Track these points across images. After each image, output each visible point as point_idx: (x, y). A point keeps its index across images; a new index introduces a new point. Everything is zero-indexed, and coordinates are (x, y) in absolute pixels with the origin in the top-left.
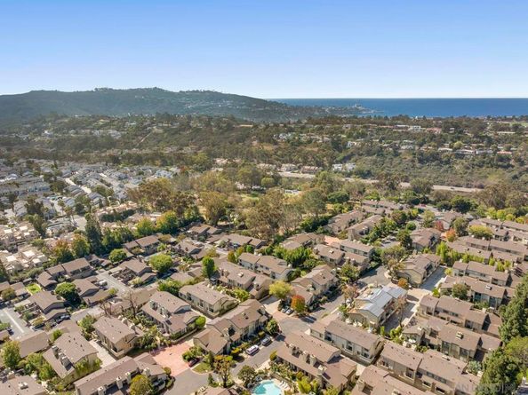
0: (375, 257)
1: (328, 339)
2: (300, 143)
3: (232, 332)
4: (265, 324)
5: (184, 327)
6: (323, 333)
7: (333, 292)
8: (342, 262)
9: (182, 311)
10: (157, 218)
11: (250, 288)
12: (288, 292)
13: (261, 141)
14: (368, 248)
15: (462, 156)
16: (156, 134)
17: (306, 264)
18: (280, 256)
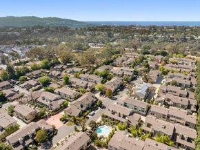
0: (136, 73)
1: (125, 106)
2: (95, 35)
3: (82, 106)
4: (96, 102)
5: (59, 106)
6: (123, 103)
7: (122, 87)
8: (123, 75)
9: (57, 100)
10: (39, 63)
11: (86, 87)
12: (104, 88)
13: (79, 35)
14: (132, 69)
15: (157, 38)
16: (35, 33)
17: (108, 77)
18: (96, 74)
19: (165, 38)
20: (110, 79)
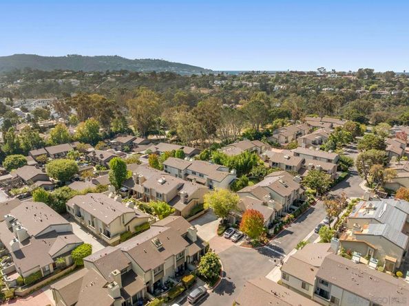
0: (343, 166)
1: (322, 293)
4: (196, 259)
7: (299, 208)
8: (301, 170)
9: (52, 234)
11: (174, 200)
12: (234, 206)
15: (379, 96)
16: (110, 82)
17: (254, 171)
18: (218, 161)
19: (400, 95)
20: (258, 179)
